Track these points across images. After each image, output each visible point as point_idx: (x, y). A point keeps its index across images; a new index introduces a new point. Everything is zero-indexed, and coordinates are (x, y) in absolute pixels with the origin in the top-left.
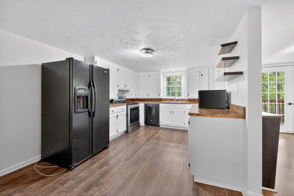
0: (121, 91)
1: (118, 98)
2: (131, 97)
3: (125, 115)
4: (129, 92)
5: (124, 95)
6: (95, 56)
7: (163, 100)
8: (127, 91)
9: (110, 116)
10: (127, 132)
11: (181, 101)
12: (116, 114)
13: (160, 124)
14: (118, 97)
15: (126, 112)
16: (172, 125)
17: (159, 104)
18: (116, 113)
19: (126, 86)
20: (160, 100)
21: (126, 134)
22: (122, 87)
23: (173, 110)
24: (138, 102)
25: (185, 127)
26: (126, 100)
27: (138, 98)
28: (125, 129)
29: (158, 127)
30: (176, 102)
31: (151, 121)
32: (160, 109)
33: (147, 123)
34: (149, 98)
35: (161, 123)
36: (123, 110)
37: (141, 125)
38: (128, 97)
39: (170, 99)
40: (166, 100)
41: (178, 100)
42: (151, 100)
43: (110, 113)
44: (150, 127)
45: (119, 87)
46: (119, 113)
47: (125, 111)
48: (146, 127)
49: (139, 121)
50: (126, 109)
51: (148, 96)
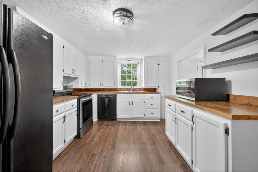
0: (67, 79)
1: (62, 89)
2: (80, 87)
3: (76, 113)
4: (78, 79)
5: (71, 84)
6: (17, 7)
7: (118, 89)
8: (75, 79)
9: (54, 119)
10: (78, 137)
11: (138, 90)
12: (63, 115)
13: (117, 117)
14: (62, 87)
15: (76, 109)
16: (131, 118)
17: (116, 94)
18: (63, 112)
19: (74, 72)
20: (115, 89)
21: (78, 140)
22: (69, 73)
23: (133, 100)
24: (91, 93)
25: (145, 118)
26: (73, 90)
27: (88, 87)
28: (75, 133)
29: (115, 121)
30: (133, 92)
31: (107, 115)
32: (117, 100)
33: (100, 117)
34: (102, 87)
35: (119, 116)
36: (74, 106)
37: (94, 120)
38: (75, 87)
39: (126, 89)
40: (121, 89)
41: (134, 90)
42: (104, 90)
43: (54, 115)
44: (106, 122)
45: (64, 72)
46: (66, 113)
47: (76, 107)
48: (101, 123)
49: (92, 117)
50: (76, 105)
51: (102, 85)
